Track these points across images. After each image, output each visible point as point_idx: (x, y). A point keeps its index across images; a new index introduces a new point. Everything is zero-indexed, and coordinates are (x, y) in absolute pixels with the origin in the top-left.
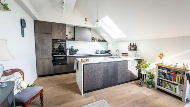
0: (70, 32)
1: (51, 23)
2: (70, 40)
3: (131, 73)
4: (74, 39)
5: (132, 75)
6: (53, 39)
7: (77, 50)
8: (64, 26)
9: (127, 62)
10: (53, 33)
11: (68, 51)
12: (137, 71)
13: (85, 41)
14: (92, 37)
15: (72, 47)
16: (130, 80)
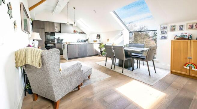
0: (57, 27)
1: (44, 21)
2: (57, 32)
3: (96, 50)
4: (60, 32)
5: (96, 51)
6: (45, 32)
7: (63, 40)
8: (53, 23)
9: (93, 45)
10: (45, 28)
11: (56, 40)
12: (100, 49)
13: (68, 33)
14: (74, 30)
15: (59, 37)
16: (95, 54)
